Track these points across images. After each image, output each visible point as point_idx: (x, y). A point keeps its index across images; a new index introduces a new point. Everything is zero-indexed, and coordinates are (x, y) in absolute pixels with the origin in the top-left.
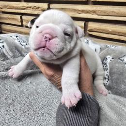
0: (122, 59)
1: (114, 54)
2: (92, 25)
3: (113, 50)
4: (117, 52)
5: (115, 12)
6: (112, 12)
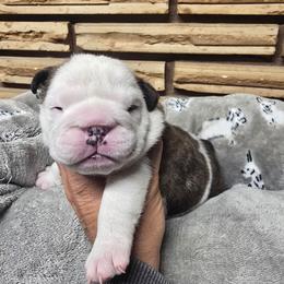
2: (181, 69)
6: (228, 37)
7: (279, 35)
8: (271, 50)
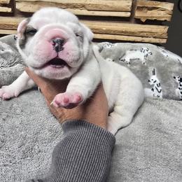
0: (123, 59)
1: (114, 56)
3: (110, 51)
4: (116, 52)
5: (108, 6)
6: (105, 6)
7: (132, 6)
8: (128, 14)
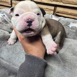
2: (58, 9)
5: (74, 2)
